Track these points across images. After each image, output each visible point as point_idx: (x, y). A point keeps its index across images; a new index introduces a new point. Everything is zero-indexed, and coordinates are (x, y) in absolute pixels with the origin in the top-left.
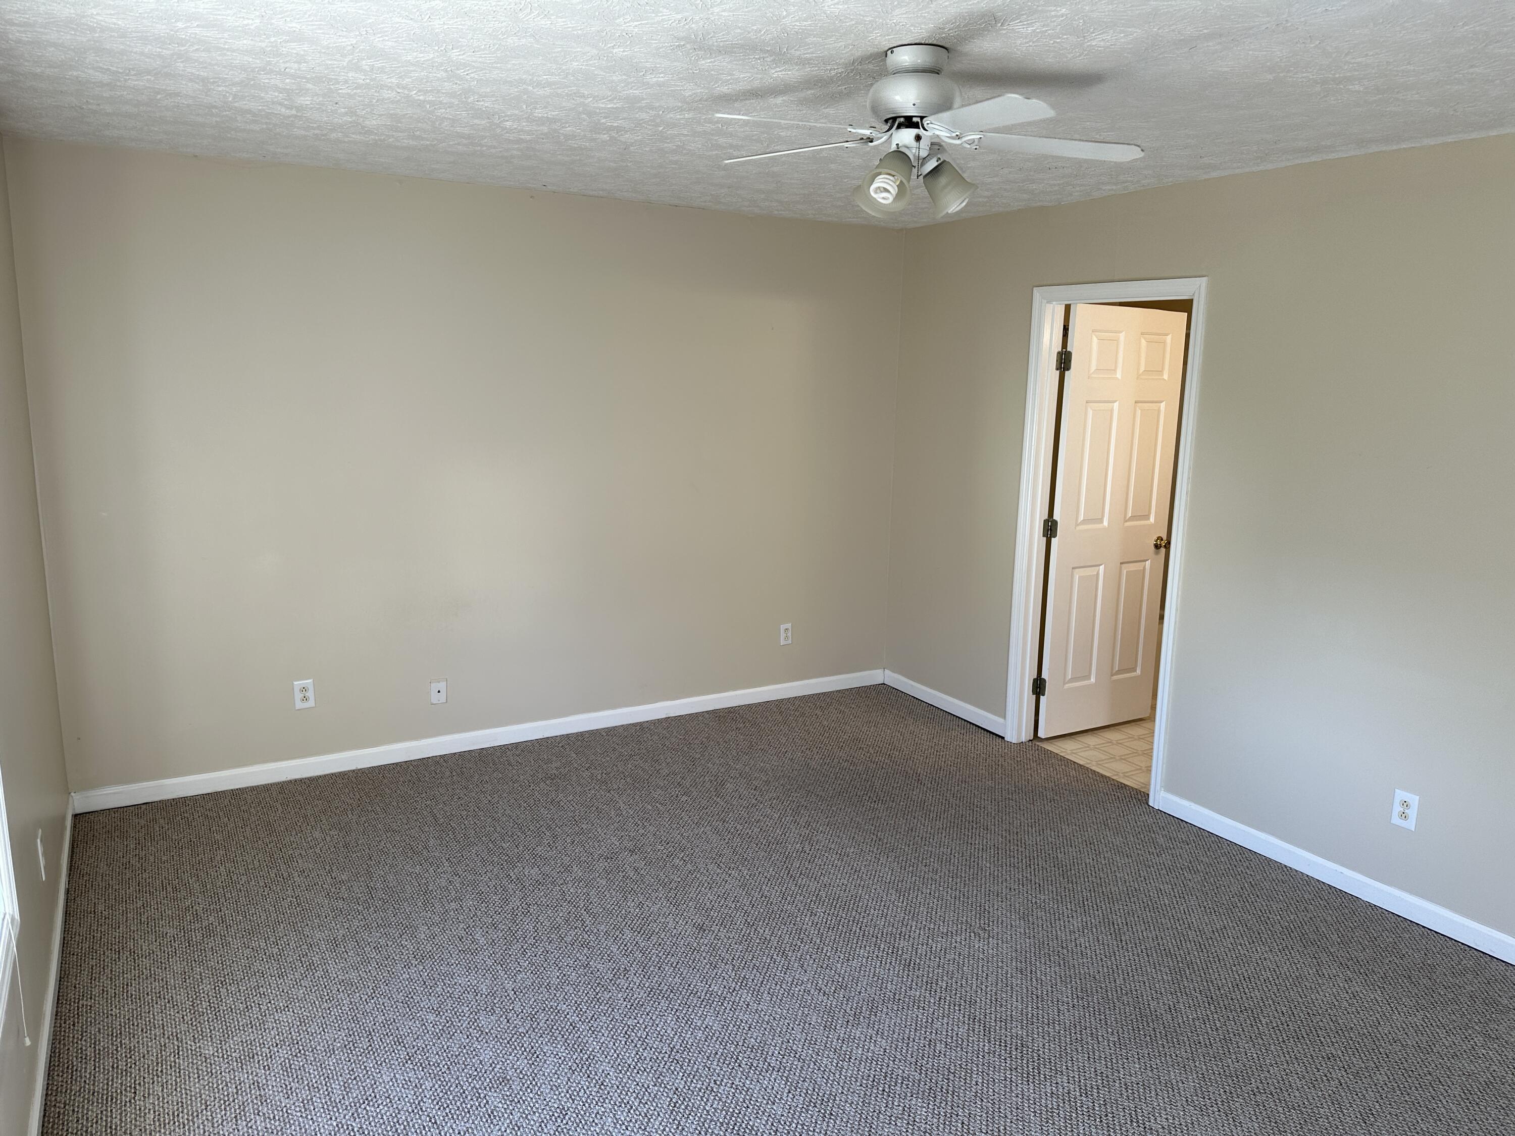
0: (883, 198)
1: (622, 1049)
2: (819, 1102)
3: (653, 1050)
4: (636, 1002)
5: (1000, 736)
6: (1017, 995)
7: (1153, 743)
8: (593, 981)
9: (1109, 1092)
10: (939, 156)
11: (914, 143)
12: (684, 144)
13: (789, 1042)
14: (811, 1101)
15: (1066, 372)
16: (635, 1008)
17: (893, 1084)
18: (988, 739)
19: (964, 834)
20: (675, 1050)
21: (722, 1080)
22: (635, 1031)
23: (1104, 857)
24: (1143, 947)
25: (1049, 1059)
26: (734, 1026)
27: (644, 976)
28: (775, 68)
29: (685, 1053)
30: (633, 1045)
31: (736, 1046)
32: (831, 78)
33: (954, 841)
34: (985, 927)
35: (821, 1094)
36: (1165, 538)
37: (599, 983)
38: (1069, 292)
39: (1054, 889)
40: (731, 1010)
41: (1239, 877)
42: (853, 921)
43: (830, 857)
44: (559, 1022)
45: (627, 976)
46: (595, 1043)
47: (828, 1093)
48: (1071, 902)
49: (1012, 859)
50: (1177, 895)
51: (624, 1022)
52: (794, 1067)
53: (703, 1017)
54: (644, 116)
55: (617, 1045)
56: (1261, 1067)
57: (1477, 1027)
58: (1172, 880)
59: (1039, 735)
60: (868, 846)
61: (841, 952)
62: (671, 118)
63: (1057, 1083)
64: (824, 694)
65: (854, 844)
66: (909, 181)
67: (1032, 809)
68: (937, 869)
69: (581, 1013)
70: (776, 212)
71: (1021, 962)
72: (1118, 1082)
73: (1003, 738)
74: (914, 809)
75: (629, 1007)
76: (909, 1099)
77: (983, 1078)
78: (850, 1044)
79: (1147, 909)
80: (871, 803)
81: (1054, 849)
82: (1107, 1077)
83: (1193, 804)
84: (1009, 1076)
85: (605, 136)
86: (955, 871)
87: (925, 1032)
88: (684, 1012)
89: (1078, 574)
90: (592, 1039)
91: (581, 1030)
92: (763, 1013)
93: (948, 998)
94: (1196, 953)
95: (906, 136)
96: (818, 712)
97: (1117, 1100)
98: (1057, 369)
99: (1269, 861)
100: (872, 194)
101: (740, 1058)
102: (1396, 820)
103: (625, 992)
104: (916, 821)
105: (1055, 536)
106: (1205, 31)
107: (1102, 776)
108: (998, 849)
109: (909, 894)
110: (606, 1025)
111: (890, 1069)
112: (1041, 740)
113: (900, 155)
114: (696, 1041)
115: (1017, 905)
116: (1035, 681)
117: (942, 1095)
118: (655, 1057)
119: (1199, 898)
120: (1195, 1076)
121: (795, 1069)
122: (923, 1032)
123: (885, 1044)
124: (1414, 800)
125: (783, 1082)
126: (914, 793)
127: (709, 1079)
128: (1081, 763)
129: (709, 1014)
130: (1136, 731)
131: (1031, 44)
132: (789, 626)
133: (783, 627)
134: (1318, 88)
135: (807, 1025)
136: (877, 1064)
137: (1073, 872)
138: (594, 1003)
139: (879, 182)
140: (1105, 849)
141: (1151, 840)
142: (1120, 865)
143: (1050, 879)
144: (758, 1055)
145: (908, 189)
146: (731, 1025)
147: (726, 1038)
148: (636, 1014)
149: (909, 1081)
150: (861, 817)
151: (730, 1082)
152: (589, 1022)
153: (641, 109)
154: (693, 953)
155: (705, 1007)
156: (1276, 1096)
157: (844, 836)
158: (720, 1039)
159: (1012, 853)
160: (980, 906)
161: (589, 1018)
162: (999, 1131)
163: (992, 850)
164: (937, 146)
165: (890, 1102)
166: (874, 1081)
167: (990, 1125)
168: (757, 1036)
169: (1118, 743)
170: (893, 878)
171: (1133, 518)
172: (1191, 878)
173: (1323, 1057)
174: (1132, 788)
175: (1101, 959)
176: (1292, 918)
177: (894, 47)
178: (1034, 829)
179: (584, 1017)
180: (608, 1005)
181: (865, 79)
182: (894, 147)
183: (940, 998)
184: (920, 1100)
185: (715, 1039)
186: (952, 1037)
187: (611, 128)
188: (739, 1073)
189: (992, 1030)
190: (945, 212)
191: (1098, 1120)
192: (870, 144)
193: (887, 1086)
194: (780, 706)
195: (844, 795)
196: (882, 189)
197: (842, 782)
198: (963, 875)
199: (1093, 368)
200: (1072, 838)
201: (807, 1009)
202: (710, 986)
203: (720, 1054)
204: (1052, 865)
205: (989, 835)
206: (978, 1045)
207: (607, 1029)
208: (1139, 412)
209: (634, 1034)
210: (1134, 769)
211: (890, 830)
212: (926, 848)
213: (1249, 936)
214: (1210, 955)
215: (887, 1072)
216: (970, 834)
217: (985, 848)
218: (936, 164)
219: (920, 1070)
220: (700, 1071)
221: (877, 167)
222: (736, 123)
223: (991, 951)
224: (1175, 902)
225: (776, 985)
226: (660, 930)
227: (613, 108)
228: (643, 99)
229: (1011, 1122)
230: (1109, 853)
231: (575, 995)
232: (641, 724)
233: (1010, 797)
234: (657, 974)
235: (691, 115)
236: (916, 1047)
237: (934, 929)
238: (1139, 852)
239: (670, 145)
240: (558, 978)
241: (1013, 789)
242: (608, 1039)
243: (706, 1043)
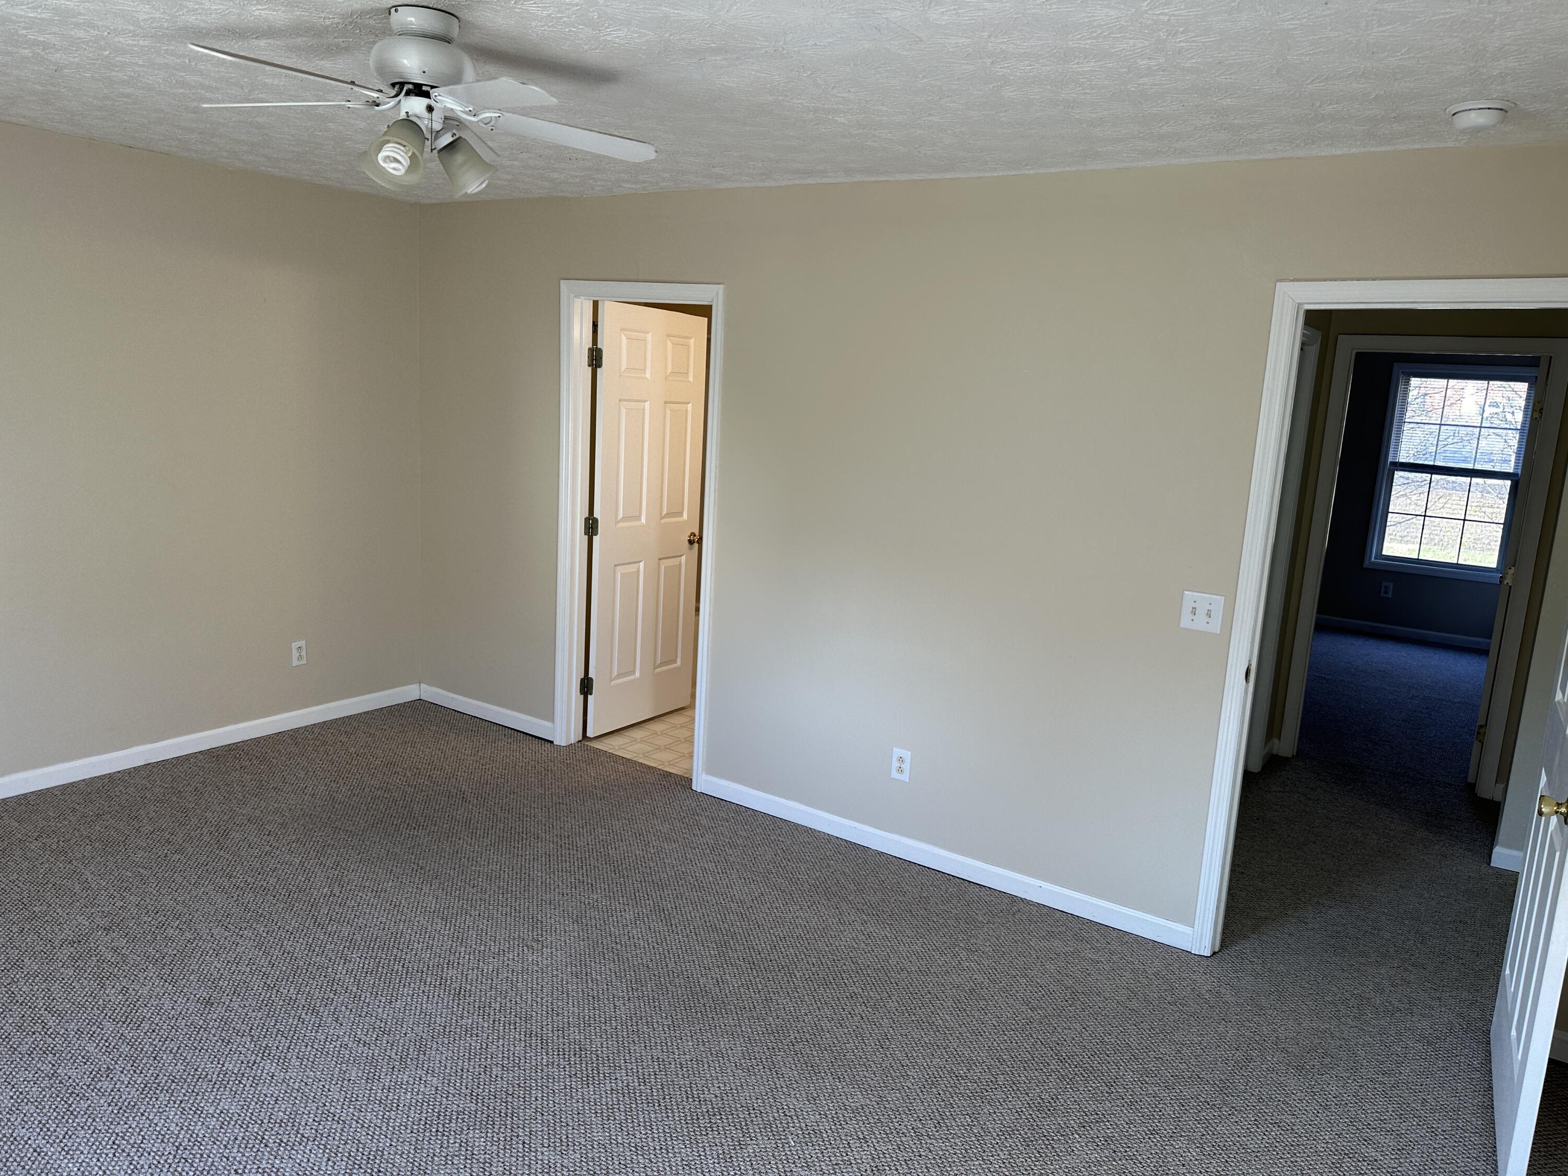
0: (394, 169)
1: (109, 1163)
2: (364, 1162)
3: (152, 1154)
4: (126, 1104)
5: (548, 741)
6: (573, 1000)
7: (694, 729)
8: (63, 1092)
9: (666, 1075)
10: (455, 131)
11: (425, 114)
12: (139, 76)
13: (325, 1105)
14: (355, 1163)
15: (598, 369)
16: (125, 1111)
17: (447, 1122)
18: (536, 744)
19: (514, 847)
20: (181, 1148)
21: (245, 1167)
22: (126, 1138)
23: (653, 846)
24: (692, 927)
25: (608, 1057)
26: (256, 1103)
27: (135, 1072)
28: (256, 5)
29: (196, 1148)
30: (125, 1154)
31: (260, 1125)
32: (326, 27)
33: (504, 856)
34: (538, 938)
35: (366, 1153)
36: (697, 534)
37: (72, 1093)
38: (598, 288)
39: (607, 886)
40: (251, 1086)
41: (772, 845)
42: (395, 960)
43: (364, 896)
44: (17, 1151)
45: (111, 1076)
46: (70, 1165)
47: (374, 1149)
48: (623, 896)
49: (564, 864)
50: (720, 872)
51: (110, 1131)
52: (333, 1131)
53: (216, 1102)
54: (81, 34)
55: (102, 1160)
56: (797, 1018)
57: (961, 945)
58: (715, 857)
59: (588, 735)
60: (409, 877)
61: (381, 995)
62: (120, 42)
63: (616, 1079)
64: (349, 717)
65: (392, 877)
66: (422, 155)
67: (583, 810)
68: (486, 888)
69: (49, 1133)
70: (263, 168)
71: (576, 966)
72: (673, 1063)
73: (552, 742)
74: (459, 830)
75: (115, 1112)
76: (465, 1133)
77: (543, 1092)
78: (397, 1091)
79: (694, 890)
80: (410, 831)
81: (606, 846)
82: (663, 1061)
83: (730, 782)
84: (569, 1084)
85: (26, 51)
86: (506, 887)
87: (480, 1059)
88: (191, 1102)
89: (620, 571)
90: (66, 1161)
91: (50, 1154)
92: (292, 1081)
93: (503, 1019)
94: (738, 923)
95: (416, 105)
96: (344, 738)
97: (673, 1081)
98: (589, 366)
99: (796, 825)
100: (381, 162)
101: (266, 1137)
102: (895, 774)
103: (110, 1095)
104: (461, 842)
105: (596, 535)
106: (713, 45)
107: (649, 767)
108: (549, 856)
109: (456, 920)
110: (85, 1140)
111: (443, 1107)
112: (590, 739)
113: (409, 124)
114: (209, 1131)
115: (570, 909)
116: (582, 681)
117: (501, 1120)
118: (155, 1162)
119: (740, 870)
120: (742, 1040)
121: (334, 1133)
122: (477, 1060)
123: (436, 1083)
124: (907, 755)
125: (321, 1151)
126: (459, 812)
127: (228, 1170)
128: (628, 757)
129: (224, 1097)
130: (677, 720)
131: (546, 28)
132: (302, 643)
133: (295, 645)
134: (811, 116)
135: (346, 1082)
136: (429, 1105)
137: (624, 866)
138: (66, 1117)
139: (388, 150)
140: (653, 838)
141: (695, 823)
142: (668, 851)
143: (602, 877)
144: (288, 1128)
145: (422, 161)
146: (253, 1103)
147: (247, 1119)
148: (127, 1118)
149: (464, 1114)
150: (400, 847)
151: (256, 1167)
152: (61, 1142)
153: (77, 25)
154: (198, 1033)
155: (217, 1091)
156: (811, 1042)
157: (380, 870)
158: (239, 1122)
159: (564, 858)
160: (533, 918)
161: (61, 1137)
162: (561, 1141)
163: (543, 859)
164: (450, 121)
165: (445, 1142)
166: (426, 1123)
167: (552, 1137)
168: (286, 1109)
169: (662, 734)
170: (438, 906)
171: (669, 515)
172: (731, 853)
173: (847, 997)
174: (677, 775)
175: (653, 947)
176: (817, 875)
177: (399, 6)
178: (585, 829)
179: (53, 1138)
180: (86, 1116)
181: (366, 35)
182: (403, 115)
183: (494, 1021)
184: (477, 1131)
185: (233, 1123)
186: (508, 1058)
187: (36, 43)
188: (266, 1154)
189: (549, 1041)
190: (463, 192)
191: (656, 1105)
192: (376, 108)
193: (440, 1125)
194: (295, 736)
195: (379, 825)
196: (392, 159)
197: (375, 813)
198: (514, 890)
199: (624, 367)
200: (622, 832)
201: (344, 1065)
202: (223, 1066)
203: (240, 1138)
204: (604, 863)
205: (540, 844)
206: (536, 1060)
207: (86, 1144)
208: (668, 412)
209: (125, 1142)
210: (677, 756)
211: (433, 856)
212: (473, 868)
213: (783, 899)
214: (751, 923)
215: (440, 1111)
216: (520, 846)
217: (536, 857)
218: (451, 139)
219: (476, 1100)
220: (216, 1164)
221: (385, 134)
222: (208, 61)
223: (545, 962)
224: (718, 878)
225: (306, 1046)
226: (152, 1014)
227: (36, 18)
228: (80, 14)
229: (573, 1129)
230: (658, 841)
231: (38, 1114)
232: (110, 776)
233: (561, 801)
234: (151, 1065)
235: (146, 43)
236: (471, 1077)
237: (485, 951)
238: (685, 836)
239: (120, 75)
240: (12, 1098)
241: (564, 792)
242: (90, 1156)
243: (222, 1130)
